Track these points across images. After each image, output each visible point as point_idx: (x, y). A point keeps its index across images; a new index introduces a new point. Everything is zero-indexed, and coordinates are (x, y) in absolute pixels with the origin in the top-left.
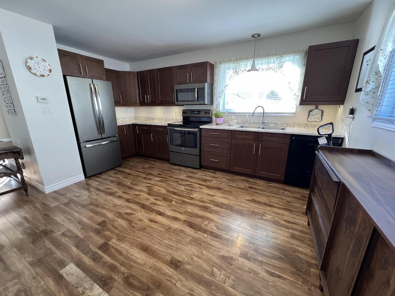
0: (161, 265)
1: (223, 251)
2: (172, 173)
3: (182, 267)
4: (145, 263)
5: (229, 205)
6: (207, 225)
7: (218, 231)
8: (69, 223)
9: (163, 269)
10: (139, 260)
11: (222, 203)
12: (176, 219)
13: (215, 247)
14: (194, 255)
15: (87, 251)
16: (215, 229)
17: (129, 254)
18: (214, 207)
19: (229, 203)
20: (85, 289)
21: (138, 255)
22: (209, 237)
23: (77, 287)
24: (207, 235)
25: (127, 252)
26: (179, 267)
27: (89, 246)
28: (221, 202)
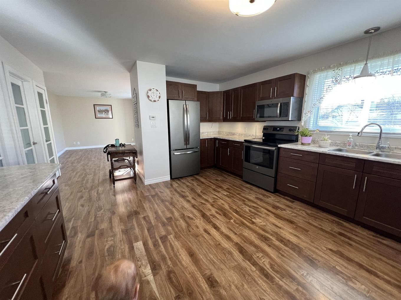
0: (199, 276)
1: (268, 297)
2: (241, 190)
3: (216, 289)
4: (187, 267)
5: (298, 246)
6: (260, 259)
7: (271, 270)
8: (150, 211)
9: (199, 280)
10: (184, 262)
11: (289, 241)
12: (228, 238)
13: (260, 287)
14: (233, 283)
15: (153, 236)
16: (268, 266)
17: (179, 253)
18: (276, 241)
19: (299, 244)
20: (142, 264)
21: (185, 257)
22: (257, 272)
23: (138, 261)
24: (255, 269)
25: (178, 250)
26: (214, 287)
27: (155, 234)
28: (288, 238)
